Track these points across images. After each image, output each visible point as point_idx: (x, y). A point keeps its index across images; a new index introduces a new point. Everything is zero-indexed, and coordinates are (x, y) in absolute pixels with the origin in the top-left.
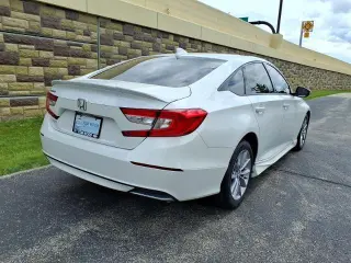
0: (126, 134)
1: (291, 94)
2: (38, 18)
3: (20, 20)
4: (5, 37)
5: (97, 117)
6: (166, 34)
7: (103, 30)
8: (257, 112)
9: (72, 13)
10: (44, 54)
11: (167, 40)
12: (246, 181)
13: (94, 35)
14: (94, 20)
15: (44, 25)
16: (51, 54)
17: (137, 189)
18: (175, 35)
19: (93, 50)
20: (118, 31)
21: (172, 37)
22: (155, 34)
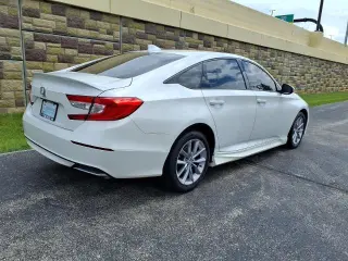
0: (71, 117)
1: (277, 91)
2: (65, 19)
3: (48, 21)
4: (35, 36)
5: (55, 103)
6: (190, 33)
7: (125, 30)
8: (212, 105)
9: (96, 14)
10: (69, 52)
11: (190, 39)
12: (201, 170)
13: (117, 34)
14: (118, 20)
15: (70, 25)
16: (75, 52)
17: (77, 165)
18: (200, 34)
19: (116, 48)
20: (141, 30)
21: (195, 36)
22: (178, 32)
